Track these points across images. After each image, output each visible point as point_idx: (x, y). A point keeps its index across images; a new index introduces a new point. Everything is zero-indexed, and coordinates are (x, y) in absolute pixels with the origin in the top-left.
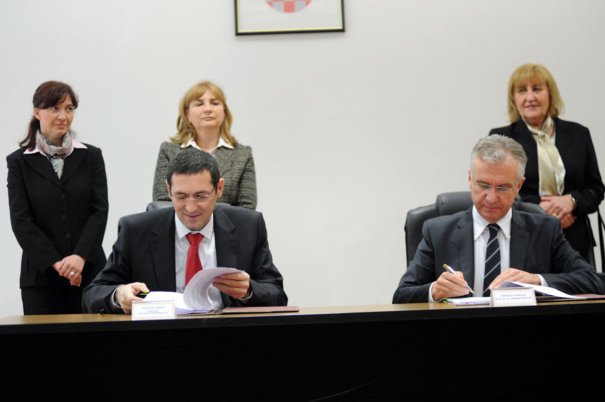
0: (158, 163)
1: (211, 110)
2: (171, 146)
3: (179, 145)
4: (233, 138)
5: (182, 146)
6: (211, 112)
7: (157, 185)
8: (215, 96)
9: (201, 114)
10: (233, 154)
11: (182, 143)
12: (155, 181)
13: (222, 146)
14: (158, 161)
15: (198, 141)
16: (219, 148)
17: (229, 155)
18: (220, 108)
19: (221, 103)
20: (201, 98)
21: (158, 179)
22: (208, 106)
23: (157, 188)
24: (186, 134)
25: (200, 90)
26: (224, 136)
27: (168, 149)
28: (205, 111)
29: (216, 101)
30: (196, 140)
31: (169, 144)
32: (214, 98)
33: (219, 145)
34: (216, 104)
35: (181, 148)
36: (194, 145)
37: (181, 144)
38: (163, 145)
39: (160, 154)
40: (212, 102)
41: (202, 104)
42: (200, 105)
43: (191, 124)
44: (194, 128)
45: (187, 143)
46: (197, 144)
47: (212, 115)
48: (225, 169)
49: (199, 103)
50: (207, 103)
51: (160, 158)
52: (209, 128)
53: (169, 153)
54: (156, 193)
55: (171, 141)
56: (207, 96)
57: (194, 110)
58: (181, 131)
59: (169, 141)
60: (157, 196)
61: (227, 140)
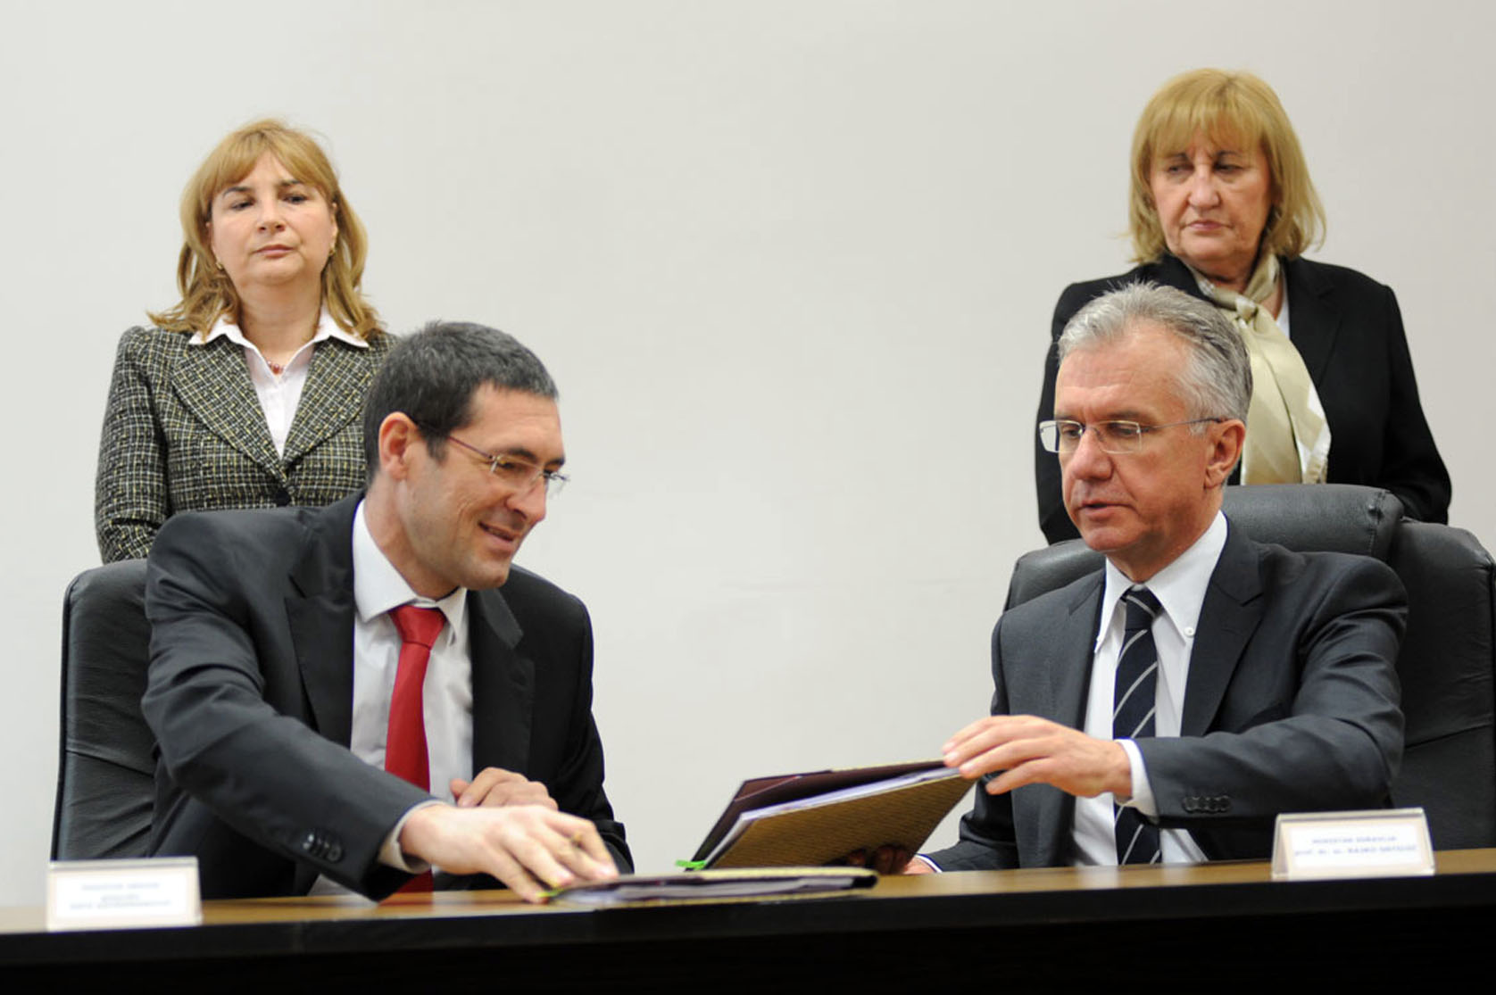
0: (113, 400)
1: (281, 222)
2: (157, 341)
3: (182, 337)
4: (368, 315)
5: (196, 340)
6: (280, 228)
7: (109, 472)
8: (291, 173)
9: (247, 237)
10: (368, 368)
11: (195, 328)
12: (101, 460)
13: (332, 339)
14: (112, 392)
15: (247, 322)
16: (319, 346)
17: (355, 370)
18: (315, 210)
19: (316, 193)
20: (243, 184)
21: (113, 454)
22: (269, 209)
23: (108, 483)
24: (206, 300)
25: (241, 155)
26: (337, 307)
27: (145, 352)
28: (260, 224)
29: (299, 189)
30: (240, 317)
31: (150, 333)
32: (288, 177)
33: (322, 336)
34: (297, 199)
35: (191, 348)
36: (235, 335)
37: (189, 335)
38: (127, 337)
39: (119, 366)
40: (287, 194)
41: (249, 202)
42: (243, 206)
43: (223, 271)
44: (229, 281)
45: (209, 331)
46: (245, 334)
47: (284, 238)
48: (343, 417)
49: (241, 198)
50: (267, 197)
51: (119, 382)
52: (281, 284)
53: (148, 364)
54: (109, 500)
55: (154, 326)
56: (265, 176)
57: (226, 222)
58: (189, 293)
59: (148, 325)
60: (112, 511)
61: (349, 322)
